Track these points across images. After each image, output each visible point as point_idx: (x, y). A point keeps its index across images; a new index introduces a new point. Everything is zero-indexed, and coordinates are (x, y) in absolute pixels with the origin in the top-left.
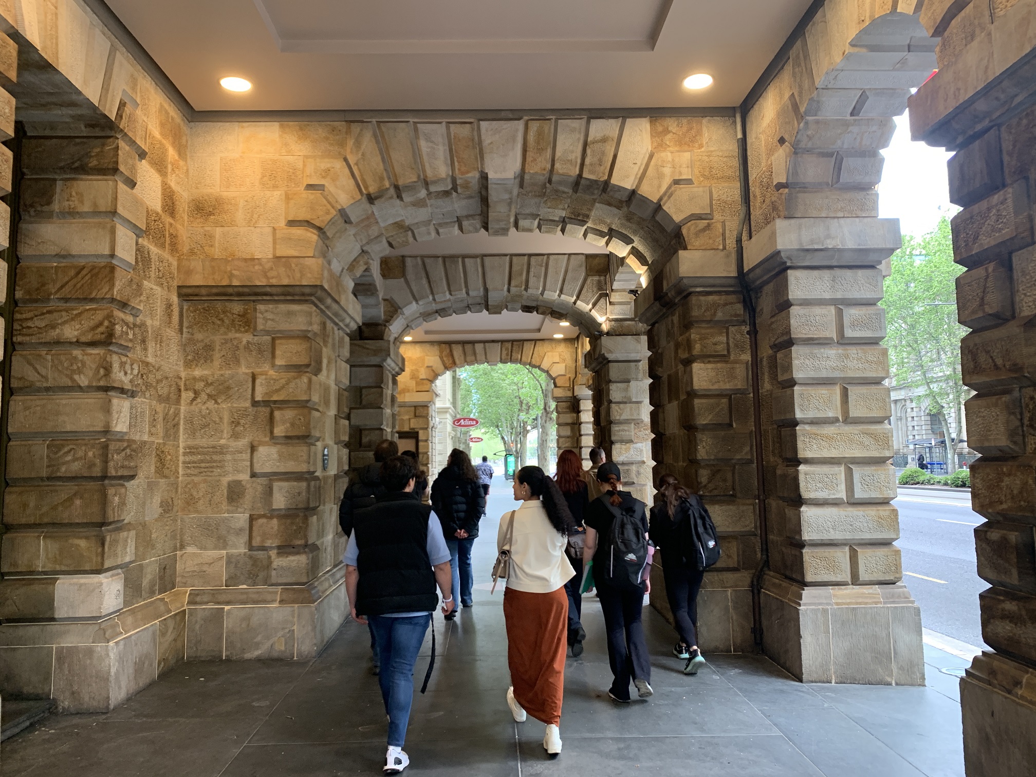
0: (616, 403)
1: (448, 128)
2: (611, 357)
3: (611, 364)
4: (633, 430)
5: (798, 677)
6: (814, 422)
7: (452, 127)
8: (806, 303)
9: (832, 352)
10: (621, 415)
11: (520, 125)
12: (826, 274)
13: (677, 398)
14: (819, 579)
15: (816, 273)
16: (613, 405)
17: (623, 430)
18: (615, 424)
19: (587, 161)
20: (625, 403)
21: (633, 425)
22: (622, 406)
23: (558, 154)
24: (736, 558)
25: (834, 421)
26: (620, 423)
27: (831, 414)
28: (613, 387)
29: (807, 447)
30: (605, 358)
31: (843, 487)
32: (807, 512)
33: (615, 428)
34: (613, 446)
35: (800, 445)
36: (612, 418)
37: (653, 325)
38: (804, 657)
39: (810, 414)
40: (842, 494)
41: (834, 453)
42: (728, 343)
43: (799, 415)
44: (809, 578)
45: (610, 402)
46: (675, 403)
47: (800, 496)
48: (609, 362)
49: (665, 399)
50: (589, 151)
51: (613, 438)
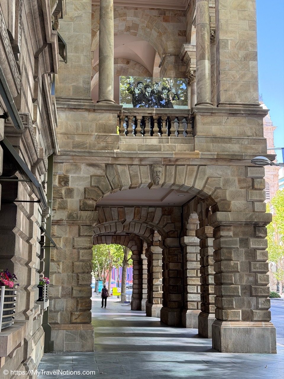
0: (154, 266)
1: (118, 209)
2: (153, 252)
3: (153, 255)
4: (159, 275)
5: (186, 328)
6: (191, 277)
7: (119, 209)
8: (190, 253)
9: (195, 263)
10: (156, 270)
11: (133, 208)
12: (195, 247)
13: (168, 269)
14: (190, 308)
15: (192, 247)
16: (154, 267)
17: (156, 275)
18: (154, 273)
19: (148, 217)
20: (157, 266)
21: (159, 273)
22: (156, 267)
23: (142, 215)
24: (177, 306)
25: (195, 277)
26: (156, 272)
27: (194, 275)
28: (154, 261)
29: (190, 282)
30: (152, 252)
31: (196, 290)
32: (189, 295)
33: (154, 274)
34: (153, 280)
35: (188, 282)
36: (153, 271)
37: (164, 249)
38: (187, 323)
39: (190, 275)
40: (196, 292)
41: (194, 283)
42: (177, 258)
43: (188, 275)
44: (189, 308)
45: (153, 266)
46: (167, 270)
47: (187, 292)
48: (153, 254)
49: (165, 268)
50: (148, 215)
51: (153, 277)
